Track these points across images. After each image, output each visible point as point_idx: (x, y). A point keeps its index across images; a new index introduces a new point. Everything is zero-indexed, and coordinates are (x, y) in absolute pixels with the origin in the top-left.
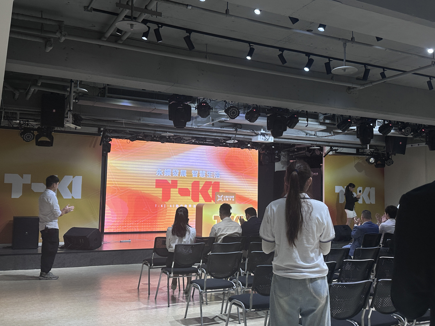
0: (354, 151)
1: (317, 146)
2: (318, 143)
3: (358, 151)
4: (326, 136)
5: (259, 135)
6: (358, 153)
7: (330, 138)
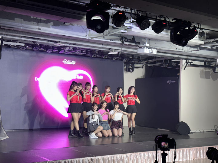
0: (202, 64)
1: (177, 59)
2: (180, 56)
3: (205, 63)
4: (192, 51)
5: (145, 48)
6: (205, 66)
7: (193, 52)
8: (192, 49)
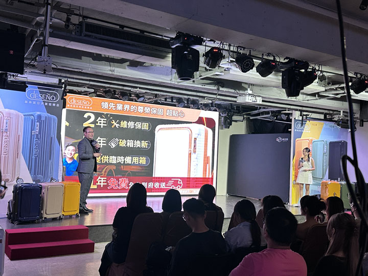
0: (322, 117)
1: (288, 111)
2: (292, 107)
4: (308, 100)
5: (247, 95)
6: (325, 119)
8: (309, 98)
